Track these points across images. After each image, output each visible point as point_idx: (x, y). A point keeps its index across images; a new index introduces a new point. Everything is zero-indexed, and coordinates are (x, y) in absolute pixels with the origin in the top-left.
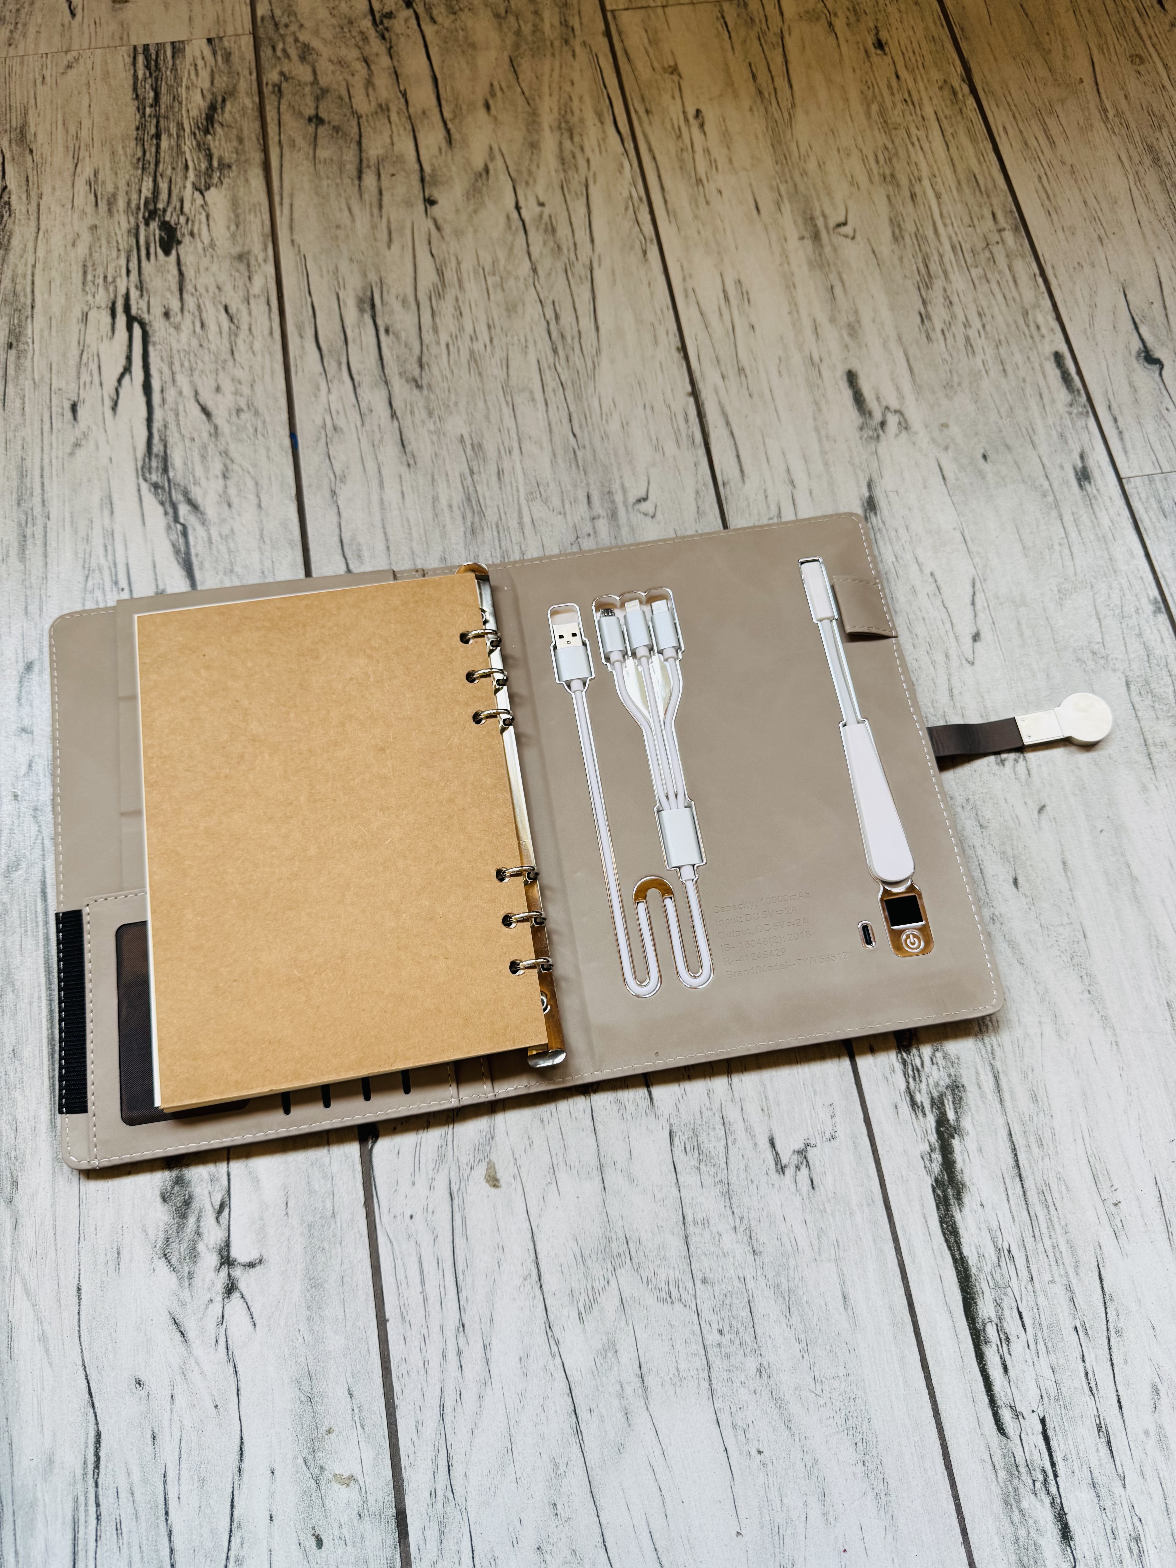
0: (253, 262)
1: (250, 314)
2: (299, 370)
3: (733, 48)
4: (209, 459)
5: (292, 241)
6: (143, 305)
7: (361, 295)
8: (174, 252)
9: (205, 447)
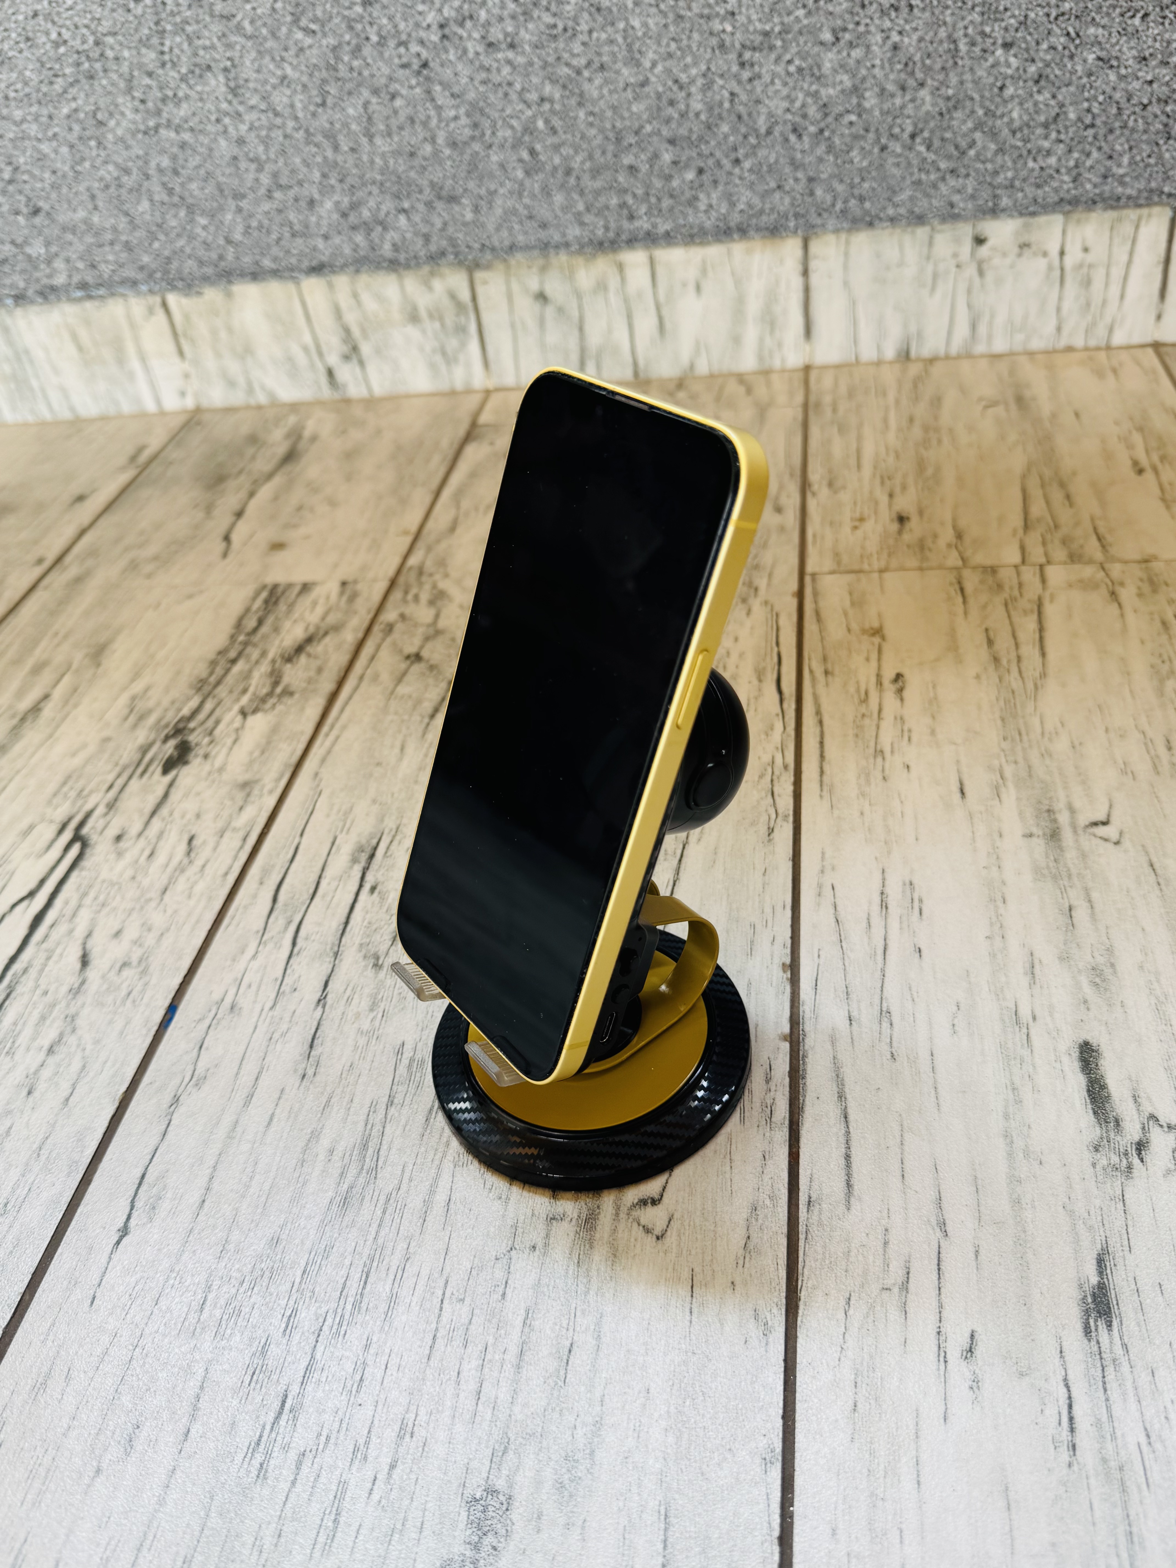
0: (256, 792)
1: (215, 849)
2: (235, 922)
3: (966, 613)
4: (48, 1022)
5: (316, 774)
6: (101, 823)
7: (364, 841)
8: (173, 773)
9: (53, 1005)
